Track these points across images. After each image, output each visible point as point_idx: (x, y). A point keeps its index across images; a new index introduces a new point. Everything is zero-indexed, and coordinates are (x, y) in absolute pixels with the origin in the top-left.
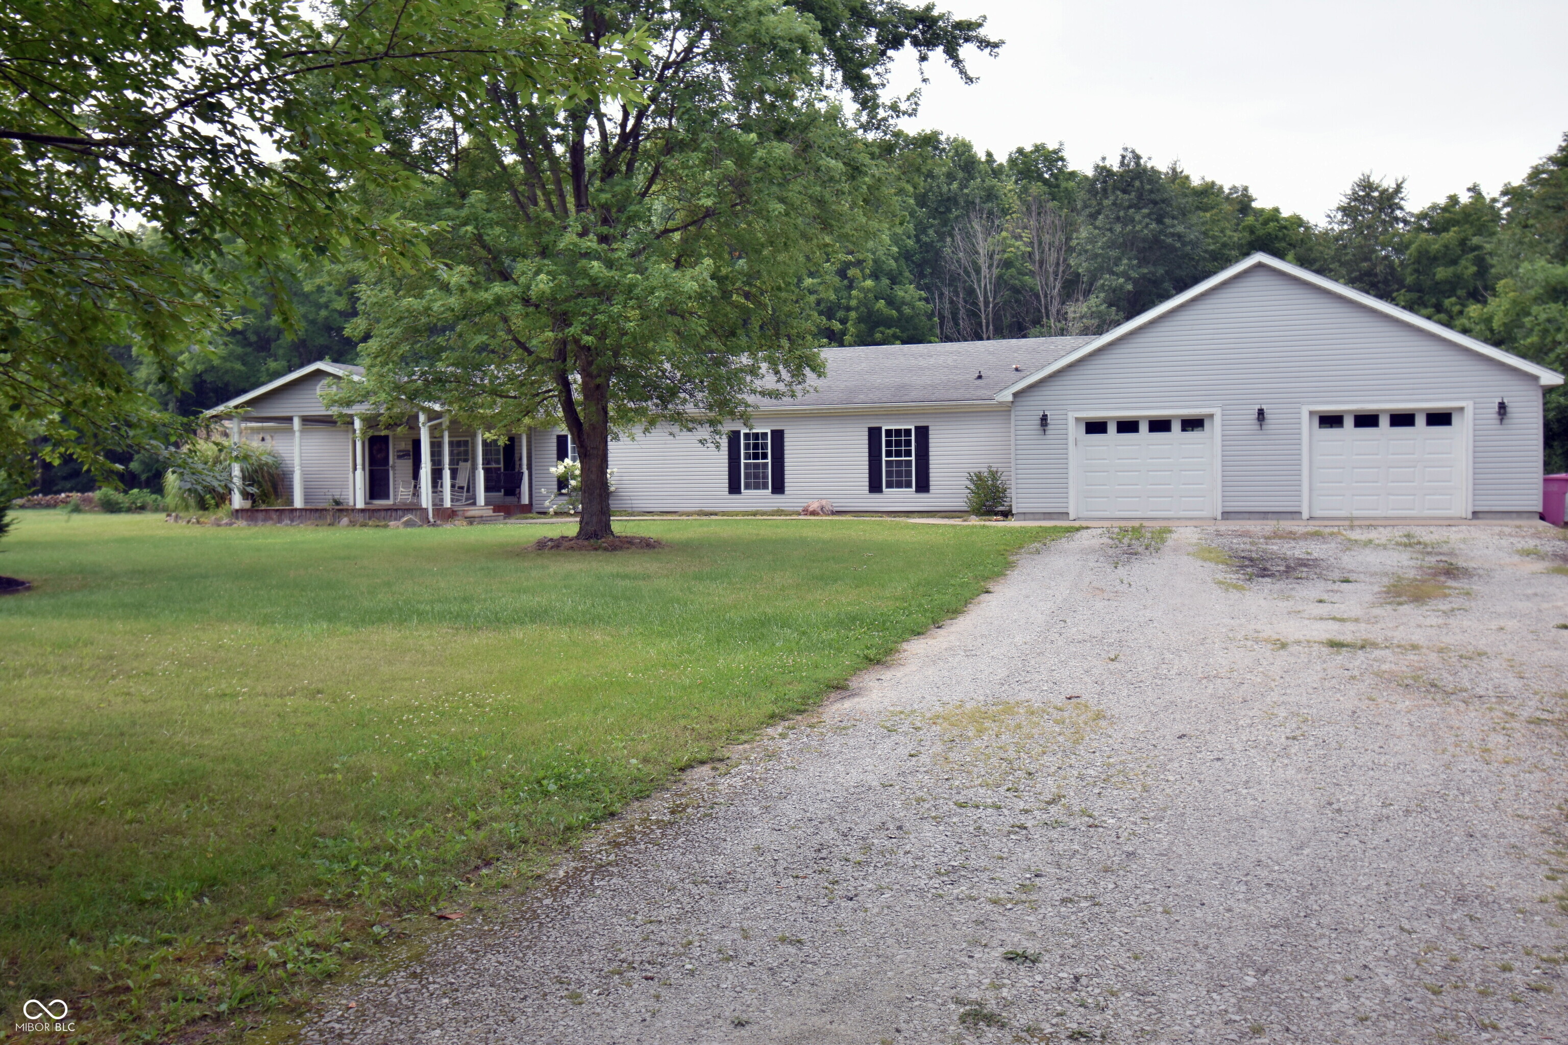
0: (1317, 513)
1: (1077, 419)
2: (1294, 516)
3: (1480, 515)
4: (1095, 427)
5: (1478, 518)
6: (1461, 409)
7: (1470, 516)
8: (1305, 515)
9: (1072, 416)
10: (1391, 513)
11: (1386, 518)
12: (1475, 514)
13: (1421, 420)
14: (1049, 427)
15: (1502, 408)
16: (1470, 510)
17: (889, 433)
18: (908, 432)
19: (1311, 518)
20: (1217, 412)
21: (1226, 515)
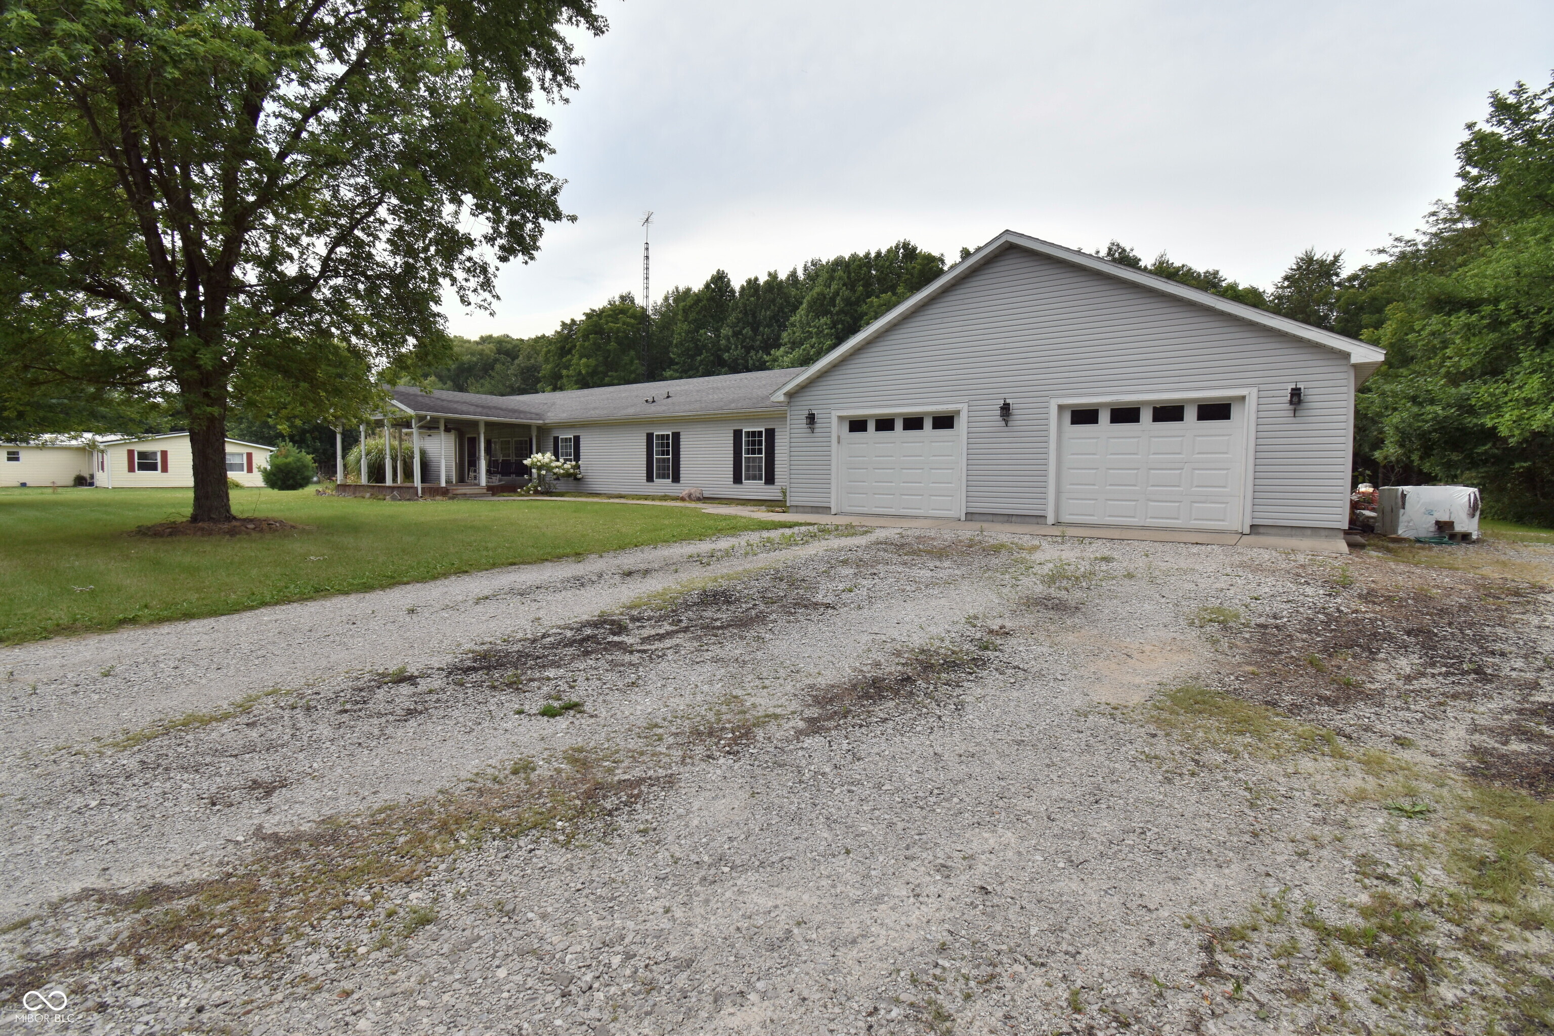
0: (1066, 518)
1: (841, 418)
2: (1039, 520)
3: (1262, 530)
4: (858, 425)
5: (1258, 534)
6: (1243, 398)
7: (1247, 530)
8: (1051, 520)
9: (835, 414)
10: (1150, 522)
11: (1144, 528)
12: (1255, 529)
13: (1191, 414)
14: (817, 425)
15: (1296, 396)
16: (1248, 523)
17: (748, 433)
18: (760, 433)
19: (1057, 523)
20: (964, 408)
21: (970, 516)
